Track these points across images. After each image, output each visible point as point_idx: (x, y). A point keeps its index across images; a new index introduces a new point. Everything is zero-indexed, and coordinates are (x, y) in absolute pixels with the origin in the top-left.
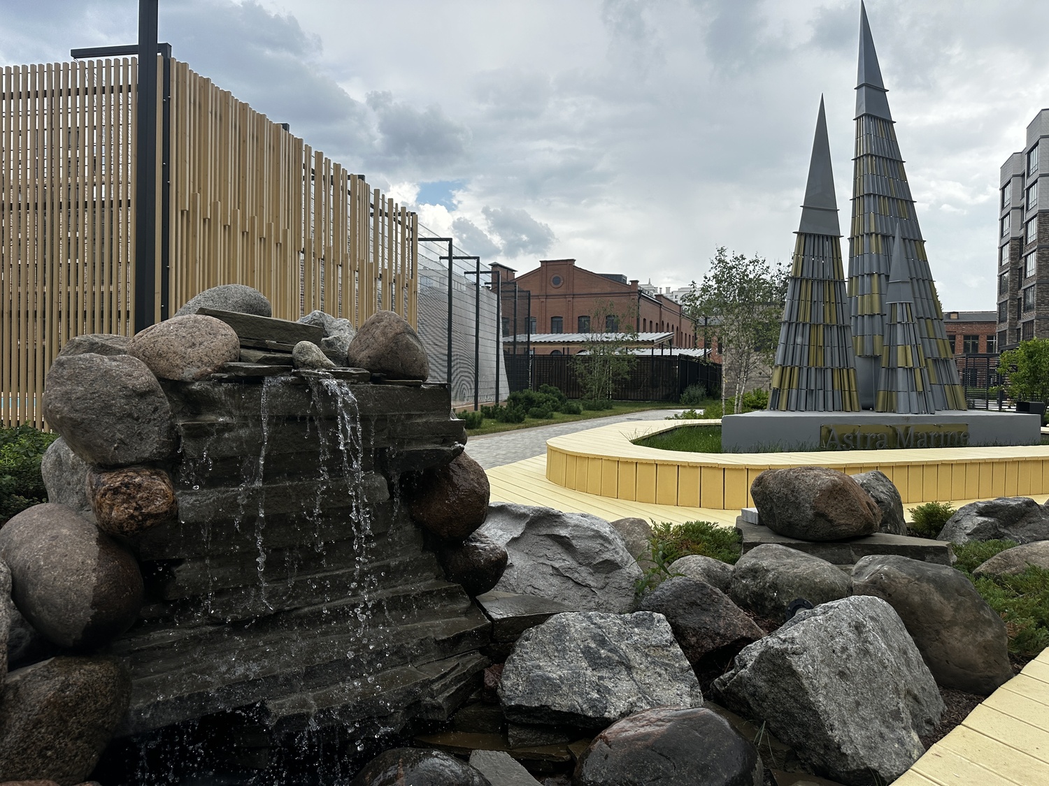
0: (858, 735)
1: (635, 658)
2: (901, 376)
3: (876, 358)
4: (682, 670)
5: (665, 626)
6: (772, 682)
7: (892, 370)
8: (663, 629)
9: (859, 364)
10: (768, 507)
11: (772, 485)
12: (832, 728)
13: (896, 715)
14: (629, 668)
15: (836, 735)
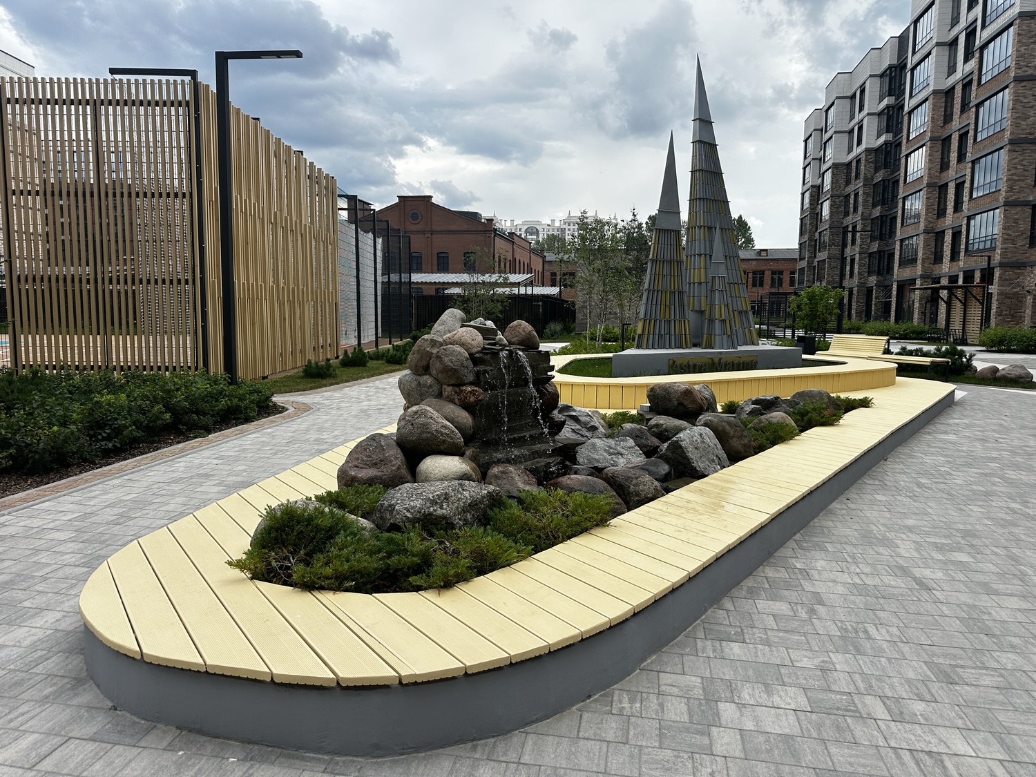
0: (701, 465)
1: (623, 451)
2: (717, 324)
3: (702, 312)
4: (640, 454)
5: (631, 441)
6: (673, 452)
7: (711, 321)
8: (631, 442)
9: (691, 316)
10: (656, 401)
11: (658, 391)
12: (693, 463)
13: (713, 461)
14: (621, 454)
15: (695, 465)
